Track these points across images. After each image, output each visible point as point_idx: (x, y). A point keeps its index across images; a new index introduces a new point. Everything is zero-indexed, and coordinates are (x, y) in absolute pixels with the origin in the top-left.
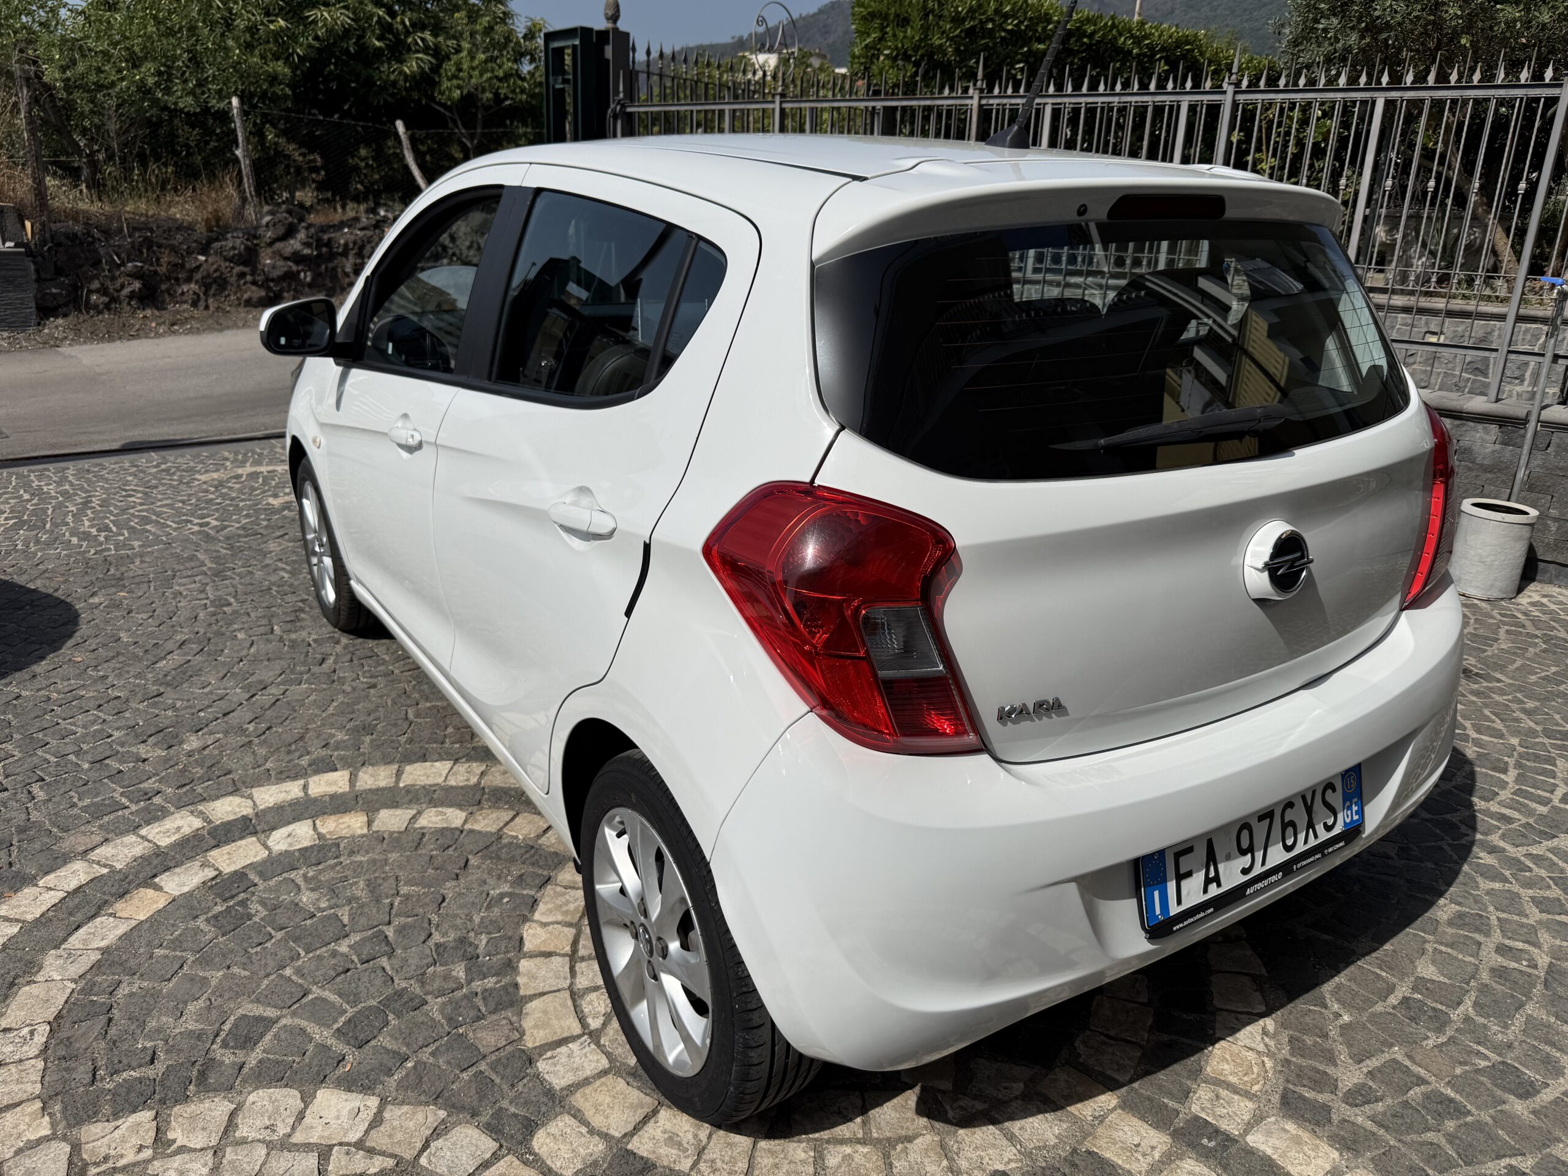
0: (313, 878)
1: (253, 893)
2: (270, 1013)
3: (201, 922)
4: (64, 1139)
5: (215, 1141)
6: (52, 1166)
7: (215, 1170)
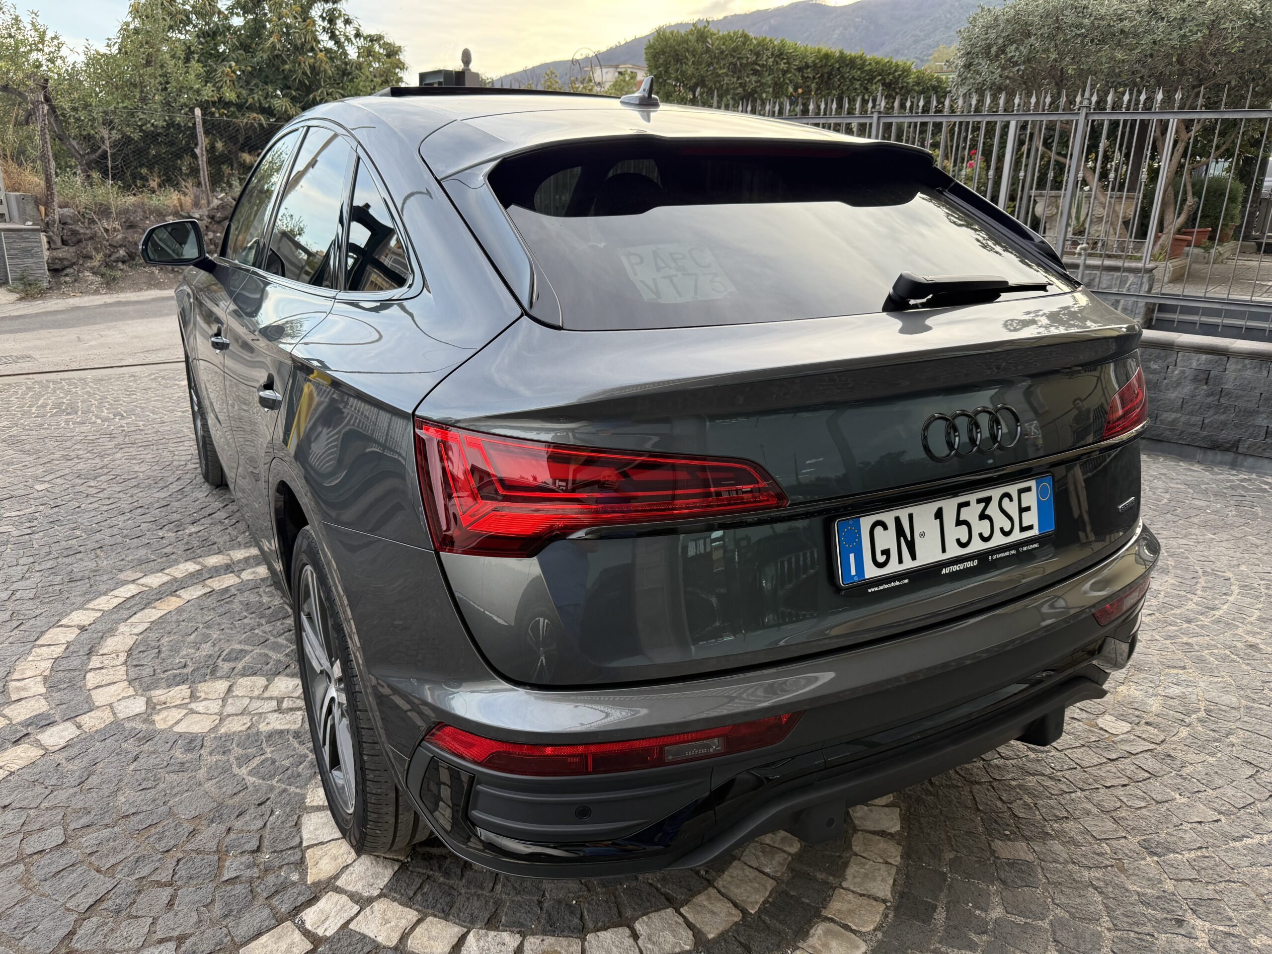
1: (234, 599)
2: (248, 648)
4: (142, 695)
5: (222, 695)
6: (139, 705)
7: (223, 706)
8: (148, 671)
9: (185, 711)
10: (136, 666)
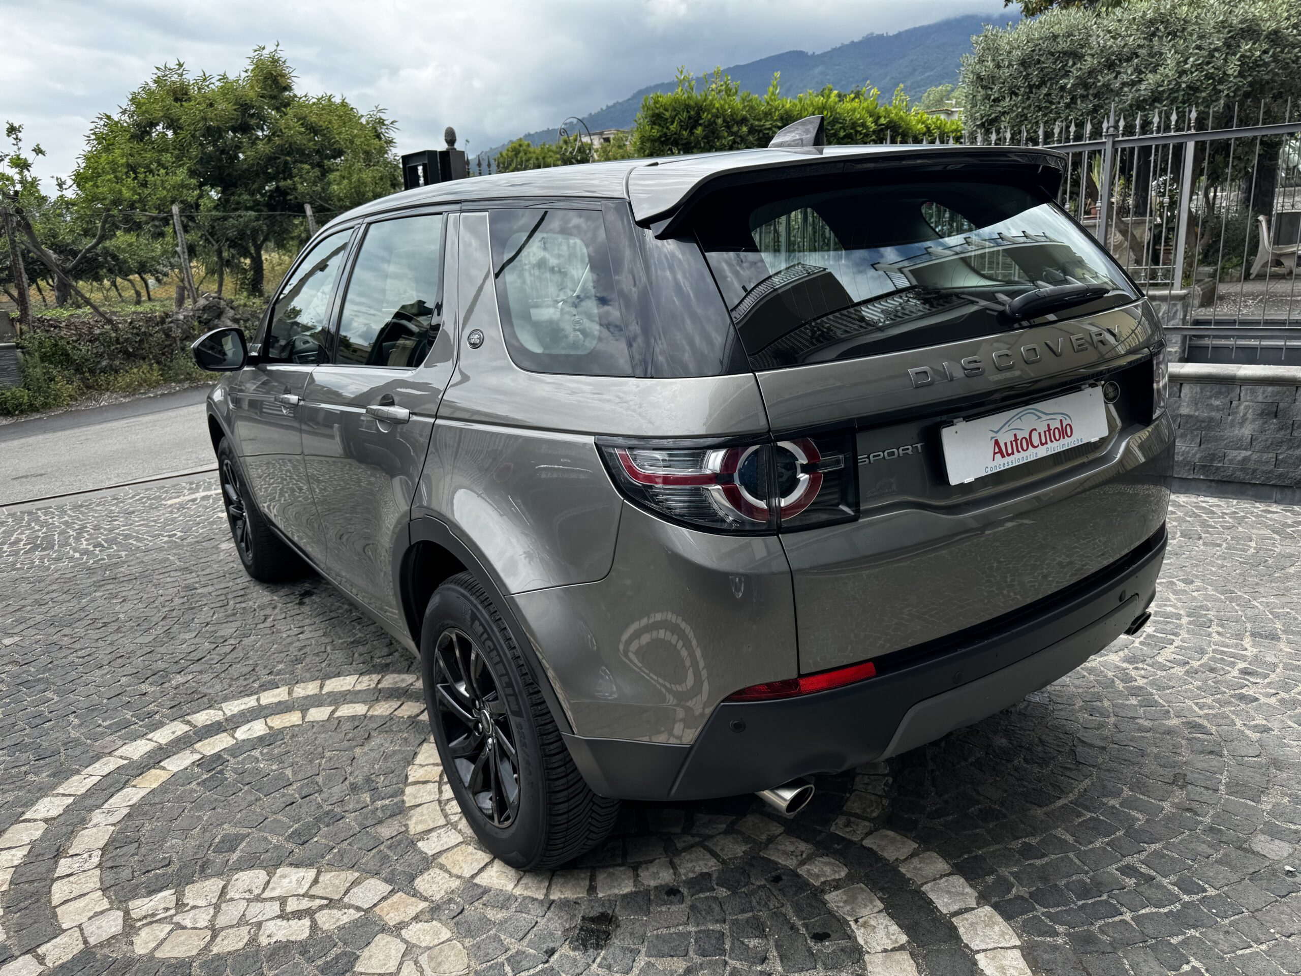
0: (267, 753)
1: (227, 766)
2: (244, 831)
3: (193, 785)
4: (118, 909)
5: (214, 901)
6: (113, 924)
7: (215, 916)
8: (126, 874)
9: (169, 928)
10: (112, 868)
